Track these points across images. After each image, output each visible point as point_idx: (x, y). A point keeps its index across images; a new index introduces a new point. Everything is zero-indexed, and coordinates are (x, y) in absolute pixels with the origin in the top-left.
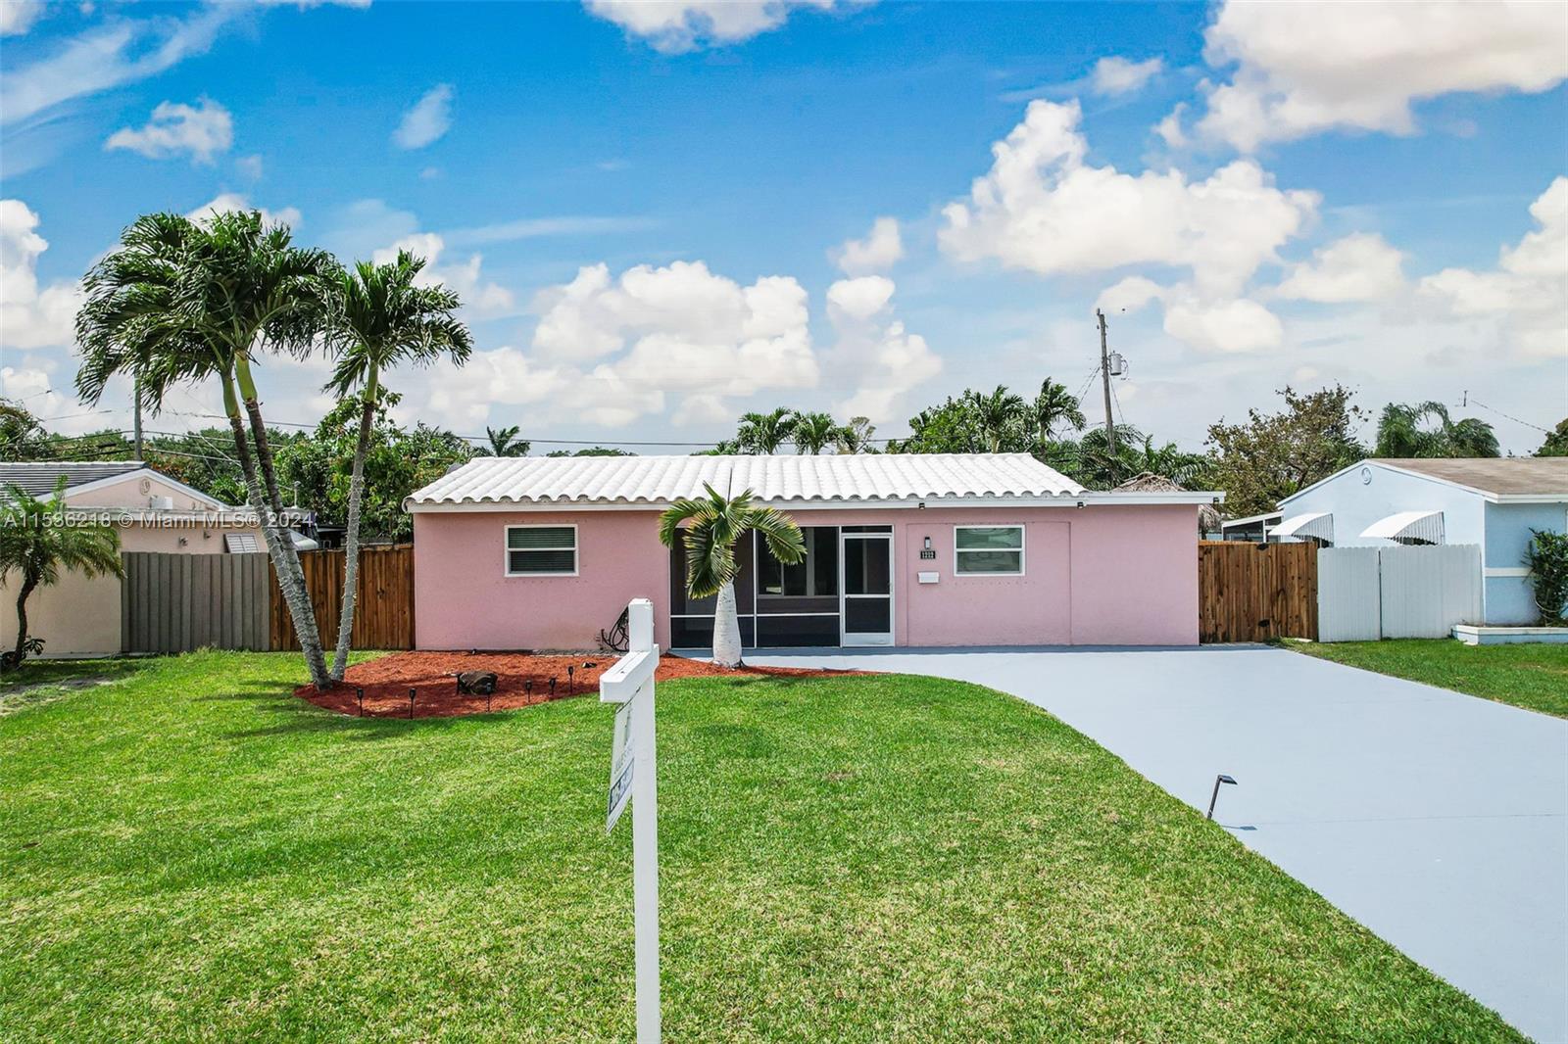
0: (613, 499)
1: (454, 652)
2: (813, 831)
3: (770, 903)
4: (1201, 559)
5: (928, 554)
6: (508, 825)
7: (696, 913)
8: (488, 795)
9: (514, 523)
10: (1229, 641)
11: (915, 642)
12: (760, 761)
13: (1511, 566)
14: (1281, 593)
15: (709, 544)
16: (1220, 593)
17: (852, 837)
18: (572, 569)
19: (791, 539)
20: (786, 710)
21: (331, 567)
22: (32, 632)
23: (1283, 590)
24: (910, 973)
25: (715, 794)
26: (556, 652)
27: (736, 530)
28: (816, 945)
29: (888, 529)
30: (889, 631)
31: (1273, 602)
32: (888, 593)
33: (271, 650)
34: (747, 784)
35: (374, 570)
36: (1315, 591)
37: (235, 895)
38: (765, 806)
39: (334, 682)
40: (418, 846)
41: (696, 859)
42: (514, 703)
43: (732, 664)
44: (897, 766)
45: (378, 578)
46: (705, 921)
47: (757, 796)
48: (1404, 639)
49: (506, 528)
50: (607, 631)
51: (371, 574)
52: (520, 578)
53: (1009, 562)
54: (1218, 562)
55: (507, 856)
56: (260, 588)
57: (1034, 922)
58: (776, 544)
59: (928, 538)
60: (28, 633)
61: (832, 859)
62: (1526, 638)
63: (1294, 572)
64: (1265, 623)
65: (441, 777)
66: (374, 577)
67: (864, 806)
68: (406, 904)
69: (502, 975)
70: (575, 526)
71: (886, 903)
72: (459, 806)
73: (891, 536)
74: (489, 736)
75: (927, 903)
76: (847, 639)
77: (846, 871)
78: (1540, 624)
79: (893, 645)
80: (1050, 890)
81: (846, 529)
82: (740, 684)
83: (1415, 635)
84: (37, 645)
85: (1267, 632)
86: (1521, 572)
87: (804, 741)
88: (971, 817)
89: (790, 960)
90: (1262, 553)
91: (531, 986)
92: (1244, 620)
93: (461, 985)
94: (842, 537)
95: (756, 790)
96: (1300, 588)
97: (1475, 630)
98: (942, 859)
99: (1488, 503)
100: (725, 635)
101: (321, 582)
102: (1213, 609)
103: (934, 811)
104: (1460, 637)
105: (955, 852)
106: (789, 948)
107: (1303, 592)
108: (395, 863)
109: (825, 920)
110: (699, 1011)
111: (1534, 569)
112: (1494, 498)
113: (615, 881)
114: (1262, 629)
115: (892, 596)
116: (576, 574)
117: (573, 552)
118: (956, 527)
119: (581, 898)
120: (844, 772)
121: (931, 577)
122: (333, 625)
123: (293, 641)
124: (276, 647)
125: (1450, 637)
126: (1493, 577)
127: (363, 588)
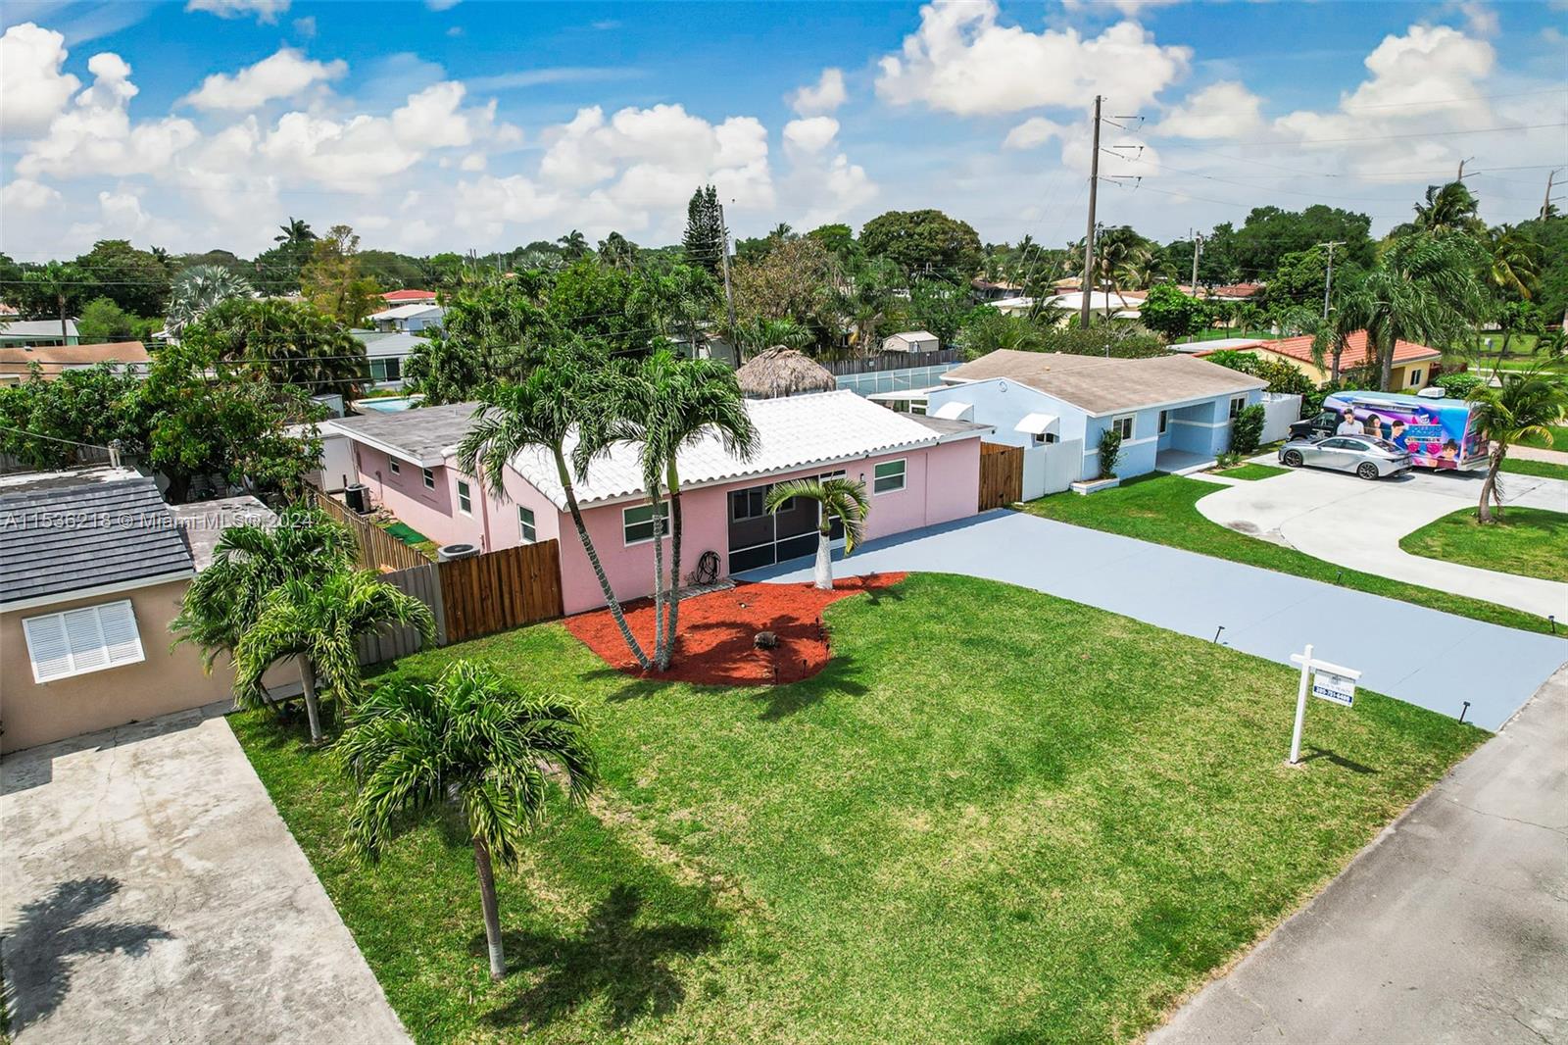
3: (1212, 715)
9: (629, 506)
10: (987, 509)
13: (1094, 448)
14: (1009, 477)
18: (667, 532)
29: (843, 472)
31: (1005, 483)
33: (450, 643)
35: (527, 560)
36: (1022, 474)
45: (531, 567)
48: (1052, 494)
49: (623, 510)
50: (695, 572)
51: (525, 564)
52: (635, 546)
56: (433, 592)
59: (862, 474)
63: (1015, 466)
64: (1001, 496)
66: (528, 566)
70: (669, 501)
71: (1233, 705)
77: (1197, 697)
78: (1100, 477)
83: (1056, 491)
85: (1003, 501)
86: (1096, 451)
90: (1002, 457)
96: (1017, 474)
97: (1085, 485)
99: (1089, 418)
101: (486, 580)
104: (1075, 490)
107: (1017, 476)
109: (1232, 714)
111: (1101, 449)
112: (1093, 415)
114: (1001, 499)
117: (667, 520)
118: (875, 465)
122: (498, 611)
123: (467, 631)
124: (452, 639)
125: (1070, 490)
126: (1087, 456)
127: (520, 576)
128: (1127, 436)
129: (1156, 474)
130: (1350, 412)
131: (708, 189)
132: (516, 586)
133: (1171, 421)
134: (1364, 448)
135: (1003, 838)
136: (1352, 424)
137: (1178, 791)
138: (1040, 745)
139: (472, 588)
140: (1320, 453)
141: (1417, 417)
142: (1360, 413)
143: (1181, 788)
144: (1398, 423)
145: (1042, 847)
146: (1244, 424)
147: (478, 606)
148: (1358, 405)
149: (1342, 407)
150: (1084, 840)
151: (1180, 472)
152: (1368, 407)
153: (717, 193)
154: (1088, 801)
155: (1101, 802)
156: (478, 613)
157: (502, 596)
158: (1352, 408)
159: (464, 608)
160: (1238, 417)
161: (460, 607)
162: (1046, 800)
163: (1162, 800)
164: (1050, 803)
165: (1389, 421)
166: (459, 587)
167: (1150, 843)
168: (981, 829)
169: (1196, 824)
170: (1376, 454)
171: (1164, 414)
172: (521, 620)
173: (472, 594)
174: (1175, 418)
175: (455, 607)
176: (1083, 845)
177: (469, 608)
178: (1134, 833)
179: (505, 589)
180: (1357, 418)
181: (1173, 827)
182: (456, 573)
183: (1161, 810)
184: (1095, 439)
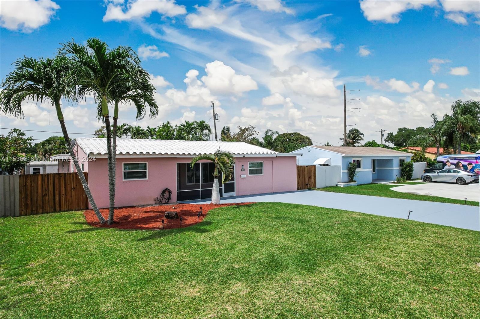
4: (297, 169)
5: (243, 170)
9: (126, 162)
10: (301, 189)
11: (240, 194)
14: (310, 177)
16: (300, 178)
18: (146, 177)
21: (51, 180)
30: (234, 192)
31: (309, 179)
35: (70, 180)
36: (316, 176)
45: (72, 183)
48: (330, 187)
49: (123, 163)
50: (159, 197)
51: (69, 181)
52: (128, 181)
53: (260, 171)
54: (299, 170)
56: (14, 189)
59: (243, 165)
63: (312, 172)
64: (307, 185)
66: (71, 183)
70: (147, 163)
73: (235, 165)
76: (224, 195)
78: (349, 182)
79: (235, 195)
83: (332, 186)
85: (308, 187)
86: (346, 171)
90: (307, 168)
92: (304, 184)
97: (343, 184)
99: (343, 157)
101: (46, 186)
102: (299, 182)
104: (339, 186)
107: (314, 177)
111: (349, 170)
112: (344, 155)
115: (235, 182)
116: (147, 179)
118: (250, 162)
121: (243, 176)
122: (51, 202)
123: (32, 211)
124: (23, 213)
125: (337, 186)
126: (343, 173)
127: (65, 187)
128: (359, 167)
129: (372, 183)
130: (448, 161)
131: (227, 127)
132: (63, 192)
133: (377, 168)
134: (458, 172)
135: (254, 304)
136: (450, 166)
137: (400, 277)
138: (303, 253)
139: (37, 189)
140: (439, 176)
141: (478, 161)
142: (452, 161)
143: (402, 275)
144: (470, 164)
145: (286, 311)
146: (406, 168)
147: (40, 199)
148: (451, 159)
149: (445, 160)
150: (323, 307)
151: (381, 183)
152: (455, 159)
153: (230, 128)
154: (331, 282)
155: (341, 282)
156: (40, 202)
157: (54, 195)
158: (449, 160)
159: (32, 200)
160: (403, 165)
161: (29, 198)
162: (298, 281)
163: (388, 282)
164: (301, 282)
165: (466, 163)
166: (29, 188)
167: (382, 311)
168: (240, 297)
169: (420, 299)
170: (463, 174)
171: (373, 161)
172: (64, 207)
173: (37, 193)
175: (26, 198)
176: (322, 310)
177: (35, 199)
178: (367, 303)
179: (57, 192)
180: (452, 164)
181: (400, 300)
182: (29, 181)
183: (389, 288)
184: (346, 167)
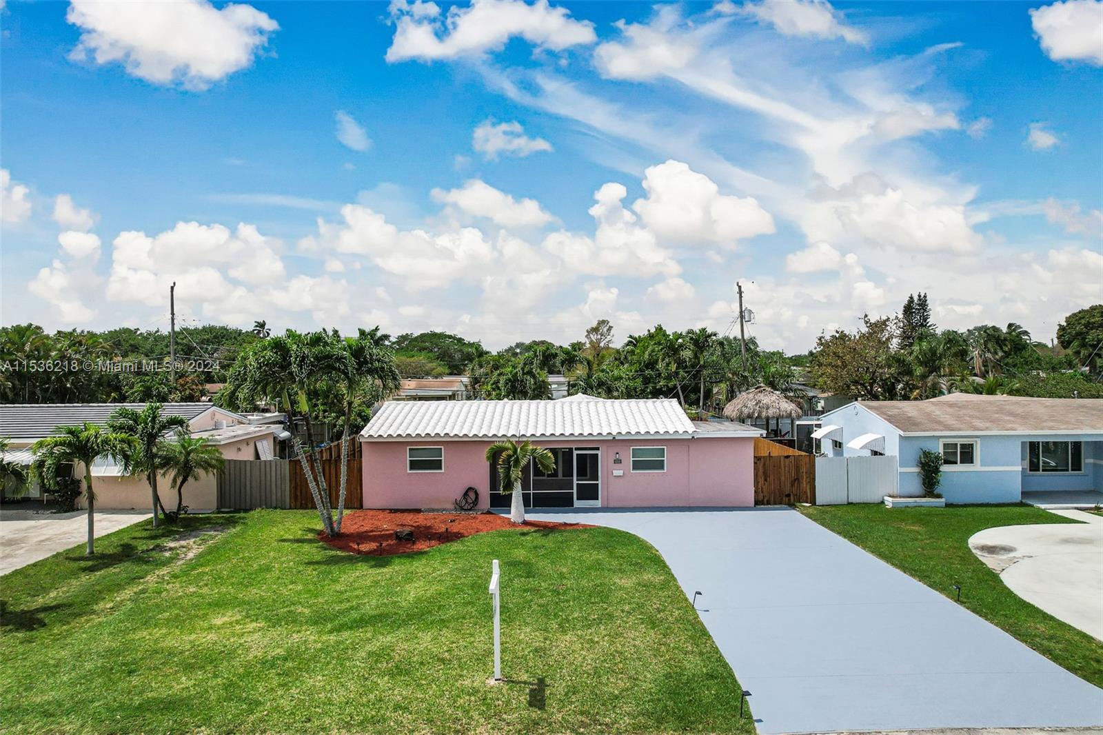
0: (461, 435)
1: (383, 510)
2: (548, 611)
3: (531, 637)
4: (755, 463)
5: (617, 461)
6: (439, 609)
7: (508, 640)
8: (429, 595)
9: (412, 446)
10: (770, 504)
11: (611, 505)
12: (531, 579)
13: (913, 467)
14: (797, 480)
15: (509, 469)
16: (766, 480)
17: (561, 614)
18: (441, 468)
19: (548, 461)
20: (544, 551)
22: (184, 504)
23: (798, 479)
24: (571, 658)
25: (513, 596)
26: (433, 510)
27: (523, 462)
28: (544, 650)
29: (598, 449)
30: (598, 499)
31: (792, 485)
32: (598, 480)
33: (290, 508)
34: (525, 591)
36: (814, 479)
37: (360, 633)
38: (531, 601)
39: (337, 533)
40: (410, 617)
41: (507, 622)
42: (422, 546)
43: (520, 521)
44: (584, 583)
46: (511, 642)
47: (528, 596)
48: (859, 504)
49: (408, 448)
50: (458, 500)
52: (415, 473)
53: (658, 465)
54: (764, 464)
55: (442, 620)
56: (285, 476)
57: (612, 643)
58: (542, 463)
59: (617, 453)
60: (182, 503)
61: (553, 622)
62: (916, 504)
63: (804, 470)
64: (788, 495)
65: (407, 587)
67: (568, 601)
68: (416, 637)
69: (453, 658)
70: (442, 447)
71: (567, 638)
72: (419, 600)
73: (599, 453)
74: (418, 565)
75: (580, 637)
76: (577, 504)
77: (557, 626)
78: (924, 496)
79: (601, 506)
80: (621, 633)
81: (576, 449)
82: (524, 534)
83: (865, 502)
84: (185, 509)
85: (789, 500)
86: (917, 470)
87: (549, 569)
88: (605, 606)
89: (536, 654)
90: (787, 460)
91: (462, 661)
92: (778, 493)
93: (442, 660)
94: (575, 453)
95: (529, 593)
96: (807, 478)
97: (891, 500)
98: (590, 622)
99: (901, 437)
100: (517, 508)
102: (762, 488)
103: (593, 603)
104: (886, 503)
105: (595, 620)
106: (536, 650)
107: (808, 480)
108: (405, 623)
109: (548, 642)
110: (510, 667)
111: (922, 468)
112: (902, 433)
113: (481, 629)
114: (787, 499)
115: (599, 482)
116: (443, 471)
117: (441, 460)
118: (631, 448)
119: (472, 635)
120: (563, 585)
121: (619, 473)
124: (292, 505)
125: (881, 503)
126: (903, 473)
128: (967, 460)
129: (1021, 504)
133: (1090, 461)
151: (1043, 506)
159: (301, 490)
161: (299, 488)
166: (299, 476)
174: (1095, 457)
177: (304, 491)
182: (298, 467)
184: (913, 460)
